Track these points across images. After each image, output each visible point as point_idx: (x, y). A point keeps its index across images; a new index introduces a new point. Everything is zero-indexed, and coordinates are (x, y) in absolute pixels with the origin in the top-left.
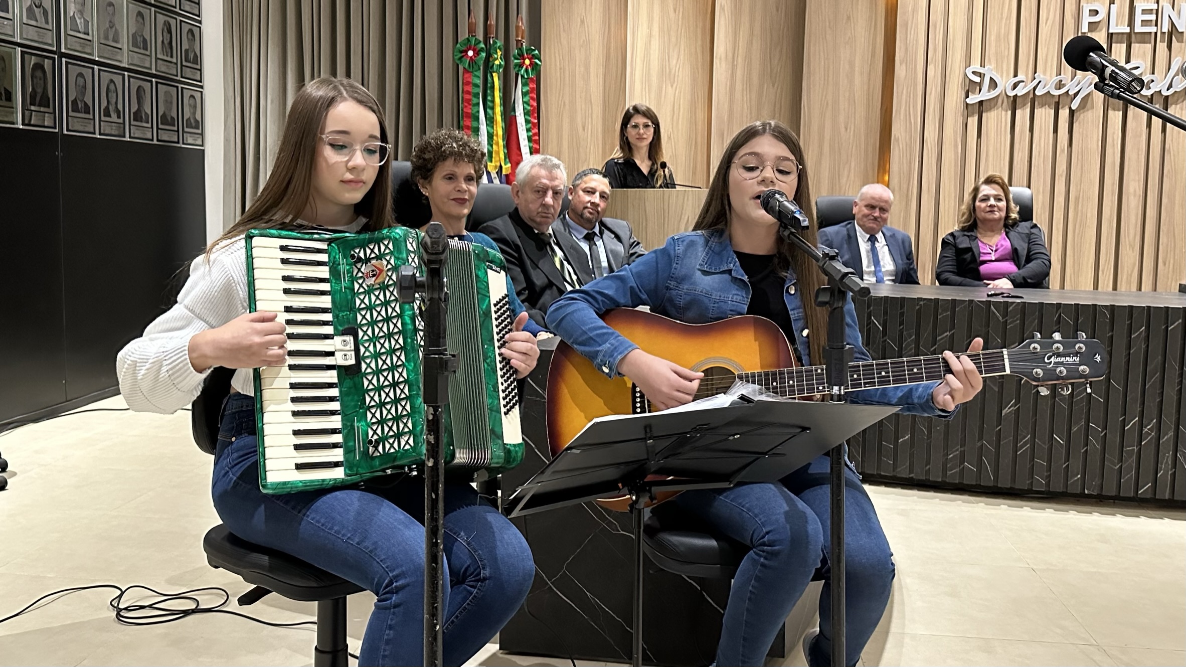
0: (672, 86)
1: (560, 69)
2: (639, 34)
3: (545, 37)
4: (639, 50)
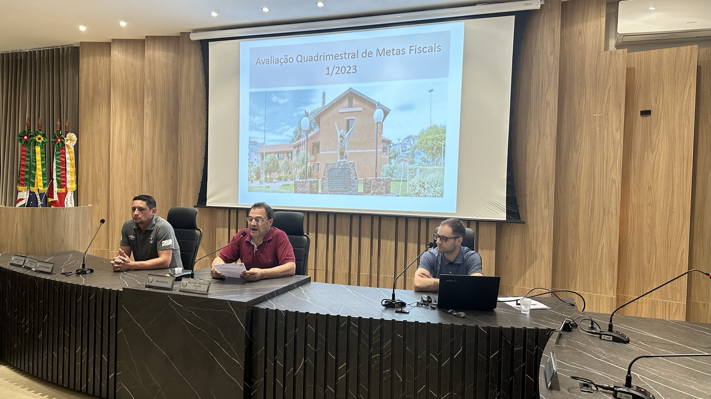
0: (132, 151)
1: (88, 143)
2: (116, 127)
3: (80, 128)
4: (116, 134)
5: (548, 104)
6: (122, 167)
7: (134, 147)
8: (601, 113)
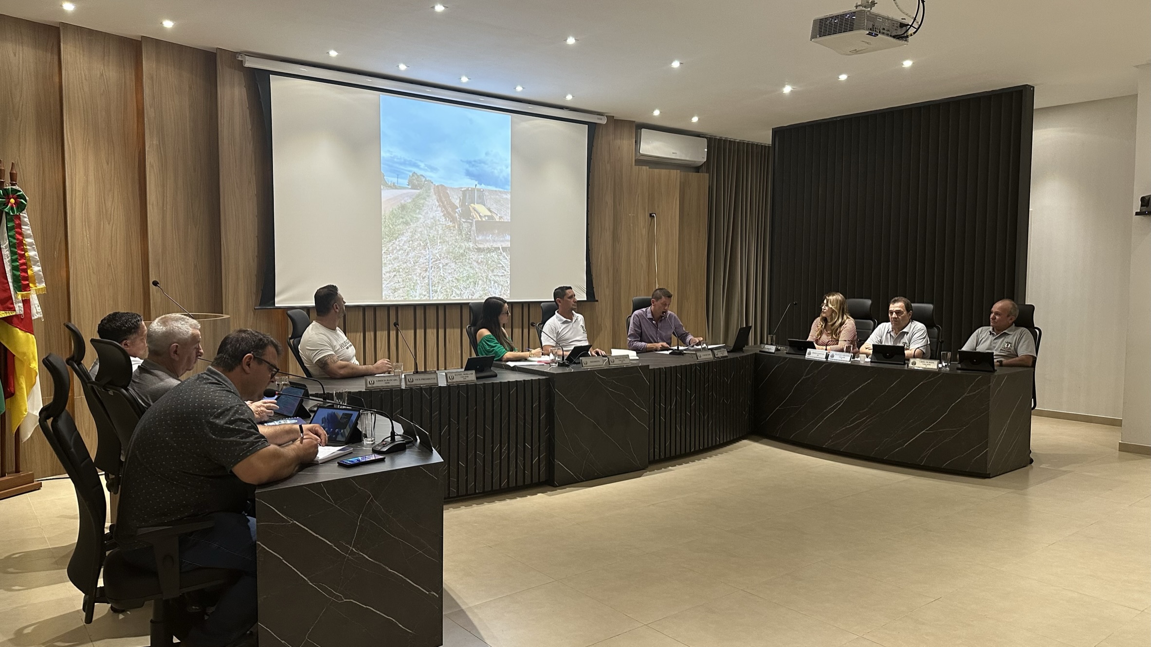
2: (77, 180)
4: (77, 192)
5: (607, 203)
6: (91, 250)
7: (112, 217)
8: (634, 213)
